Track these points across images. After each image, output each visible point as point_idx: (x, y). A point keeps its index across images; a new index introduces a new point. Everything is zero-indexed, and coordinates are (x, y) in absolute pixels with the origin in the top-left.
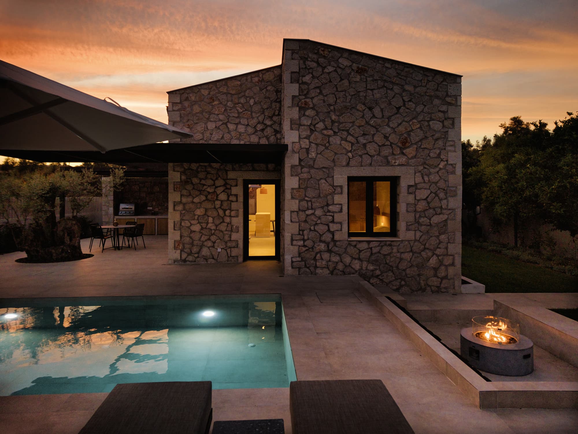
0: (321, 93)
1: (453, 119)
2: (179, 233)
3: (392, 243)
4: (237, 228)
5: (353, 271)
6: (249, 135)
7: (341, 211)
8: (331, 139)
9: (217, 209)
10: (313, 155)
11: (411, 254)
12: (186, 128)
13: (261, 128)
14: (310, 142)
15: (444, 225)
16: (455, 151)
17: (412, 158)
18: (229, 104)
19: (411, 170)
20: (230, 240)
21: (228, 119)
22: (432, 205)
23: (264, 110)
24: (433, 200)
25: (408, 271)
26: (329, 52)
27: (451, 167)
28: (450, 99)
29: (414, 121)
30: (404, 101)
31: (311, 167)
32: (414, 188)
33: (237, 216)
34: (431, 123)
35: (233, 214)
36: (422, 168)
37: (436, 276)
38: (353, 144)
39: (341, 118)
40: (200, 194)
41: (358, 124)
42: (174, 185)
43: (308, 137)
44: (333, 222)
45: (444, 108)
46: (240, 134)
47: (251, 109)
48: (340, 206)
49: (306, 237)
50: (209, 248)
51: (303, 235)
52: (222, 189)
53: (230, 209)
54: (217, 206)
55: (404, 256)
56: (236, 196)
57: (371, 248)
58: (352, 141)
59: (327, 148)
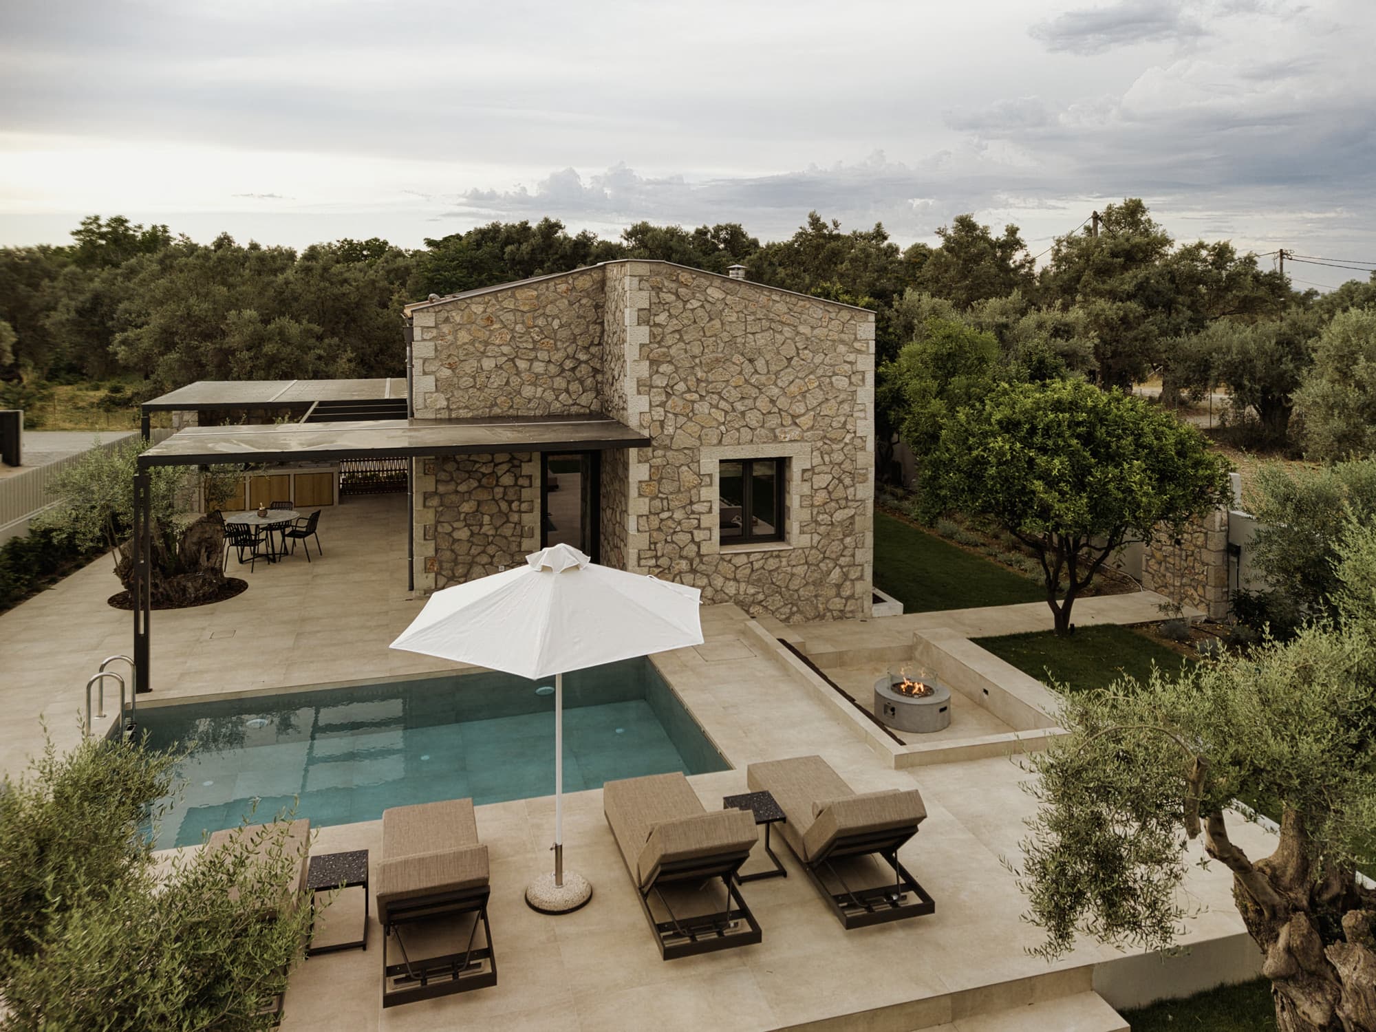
0: (681, 339)
1: (864, 372)
2: (433, 545)
3: (782, 554)
4: (532, 530)
5: (727, 598)
6: (550, 377)
7: (710, 511)
8: (696, 406)
9: (496, 501)
10: (670, 430)
11: (806, 567)
12: (445, 370)
13: (571, 365)
14: (666, 412)
15: (851, 524)
16: (865, 419)
17: (808, 430)
18: (519, 328)
19: (807, 447)
20: (520, 551)
21: (517, 352)
22: (834, 496)
23: (575, 336)
24: (835, 488)
25: (801, 592)
26: (694, 279)
27: (860, 440)
28: (859, 344)
29: (812, 377)
30: (797, 349)
31: (667, 448)
32: (810, 473)
33: (531, 511)
34: (834, 379)
35: (524, 506)
36: (821, 443)
37: (838, 595)
38: (726, 412)
39: (709, 375)
40: (469, 478)
41: (733, 384)
42: (425, 465)
43: (662, 405)
44: (698, 527)
45: (851, 357)
46: (537, 375)
47: (555, 335)
48: (709, 504)
49: (659, 554)
50: (483, 566)
51: (655, 550)
52: (505, 467)
53: (519, 500)
54: (498, 496)
55: (797, 570)
56: (530, 477)
57: (752, 563)
58: (726, 408)
59: (690, 419)
